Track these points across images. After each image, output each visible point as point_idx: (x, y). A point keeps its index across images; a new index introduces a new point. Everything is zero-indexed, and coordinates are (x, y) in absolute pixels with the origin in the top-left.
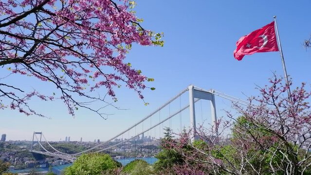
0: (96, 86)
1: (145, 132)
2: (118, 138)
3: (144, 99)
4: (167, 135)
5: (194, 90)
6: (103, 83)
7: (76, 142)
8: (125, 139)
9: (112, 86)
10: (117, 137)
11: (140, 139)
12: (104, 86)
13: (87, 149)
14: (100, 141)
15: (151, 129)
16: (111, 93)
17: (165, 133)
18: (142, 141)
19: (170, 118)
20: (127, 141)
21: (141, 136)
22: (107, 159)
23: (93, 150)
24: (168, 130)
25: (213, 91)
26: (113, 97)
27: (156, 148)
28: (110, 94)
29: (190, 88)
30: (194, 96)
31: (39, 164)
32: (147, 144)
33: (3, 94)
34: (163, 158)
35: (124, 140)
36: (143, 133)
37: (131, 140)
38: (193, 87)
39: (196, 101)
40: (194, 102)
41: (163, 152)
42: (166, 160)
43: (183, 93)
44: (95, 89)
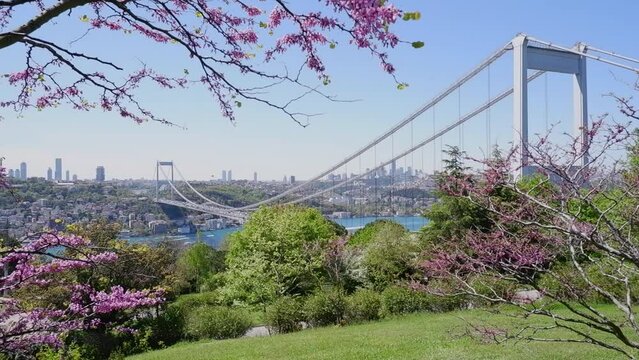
0: (279, 48)
1: (398, 158)
2: (336, 173)
3: (394, 73)
4: (453, 164)
5: (529, 49)
6: (293, 39)
7: (246, 181)
8: (353, 175)
9: (316, 44)
10: (334, 169)
11: (388, 173)
12: (297, 45)
13: (270, 196)
14: (296, 179)
15: (412, 150)
16: (314, 63)
17: (447, 161)
18: (390, 180)
19: (460, 123)
20: (358, 180)
21: (388, 168)
22: (313, 217)
23: (283, 198)
24: (455, 152)
25: (582, 48)
26: (319, 73)
27: (424, 195)
28: (311, 66)
29: (518, 42)
30: (527, 64)
31: (175, 226)
32: (402, 185)
33: (82, 77)
34: (442, 217)
35: (349, 176)
36: (393, 162)
37: (365, 178)
38: (526, 40)
39: (531, 79)
40: (525, 81)
41: (442, 205)
42: (448, 222)
43: (497, 56)
44: (275, 54)
